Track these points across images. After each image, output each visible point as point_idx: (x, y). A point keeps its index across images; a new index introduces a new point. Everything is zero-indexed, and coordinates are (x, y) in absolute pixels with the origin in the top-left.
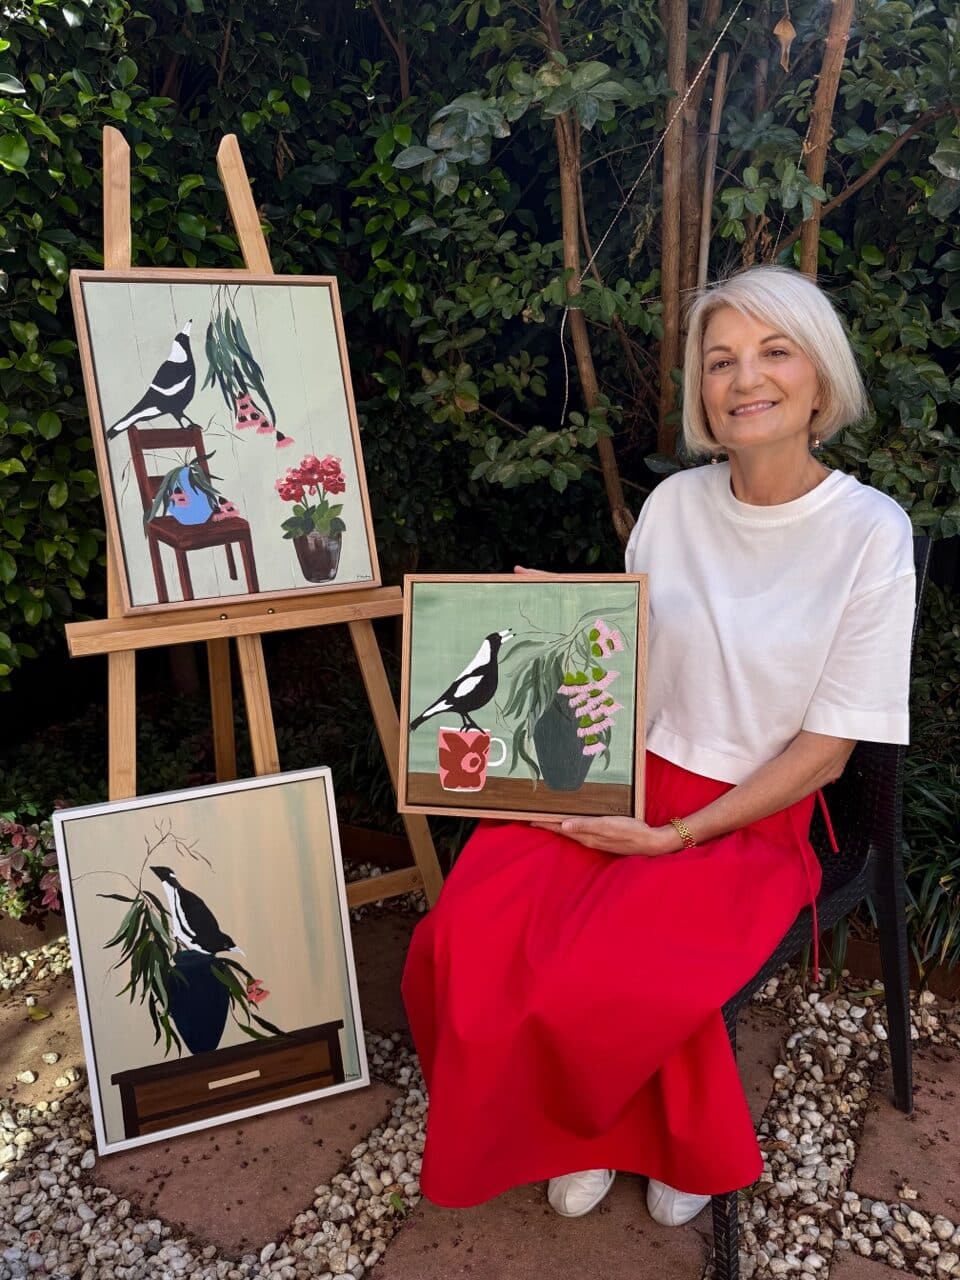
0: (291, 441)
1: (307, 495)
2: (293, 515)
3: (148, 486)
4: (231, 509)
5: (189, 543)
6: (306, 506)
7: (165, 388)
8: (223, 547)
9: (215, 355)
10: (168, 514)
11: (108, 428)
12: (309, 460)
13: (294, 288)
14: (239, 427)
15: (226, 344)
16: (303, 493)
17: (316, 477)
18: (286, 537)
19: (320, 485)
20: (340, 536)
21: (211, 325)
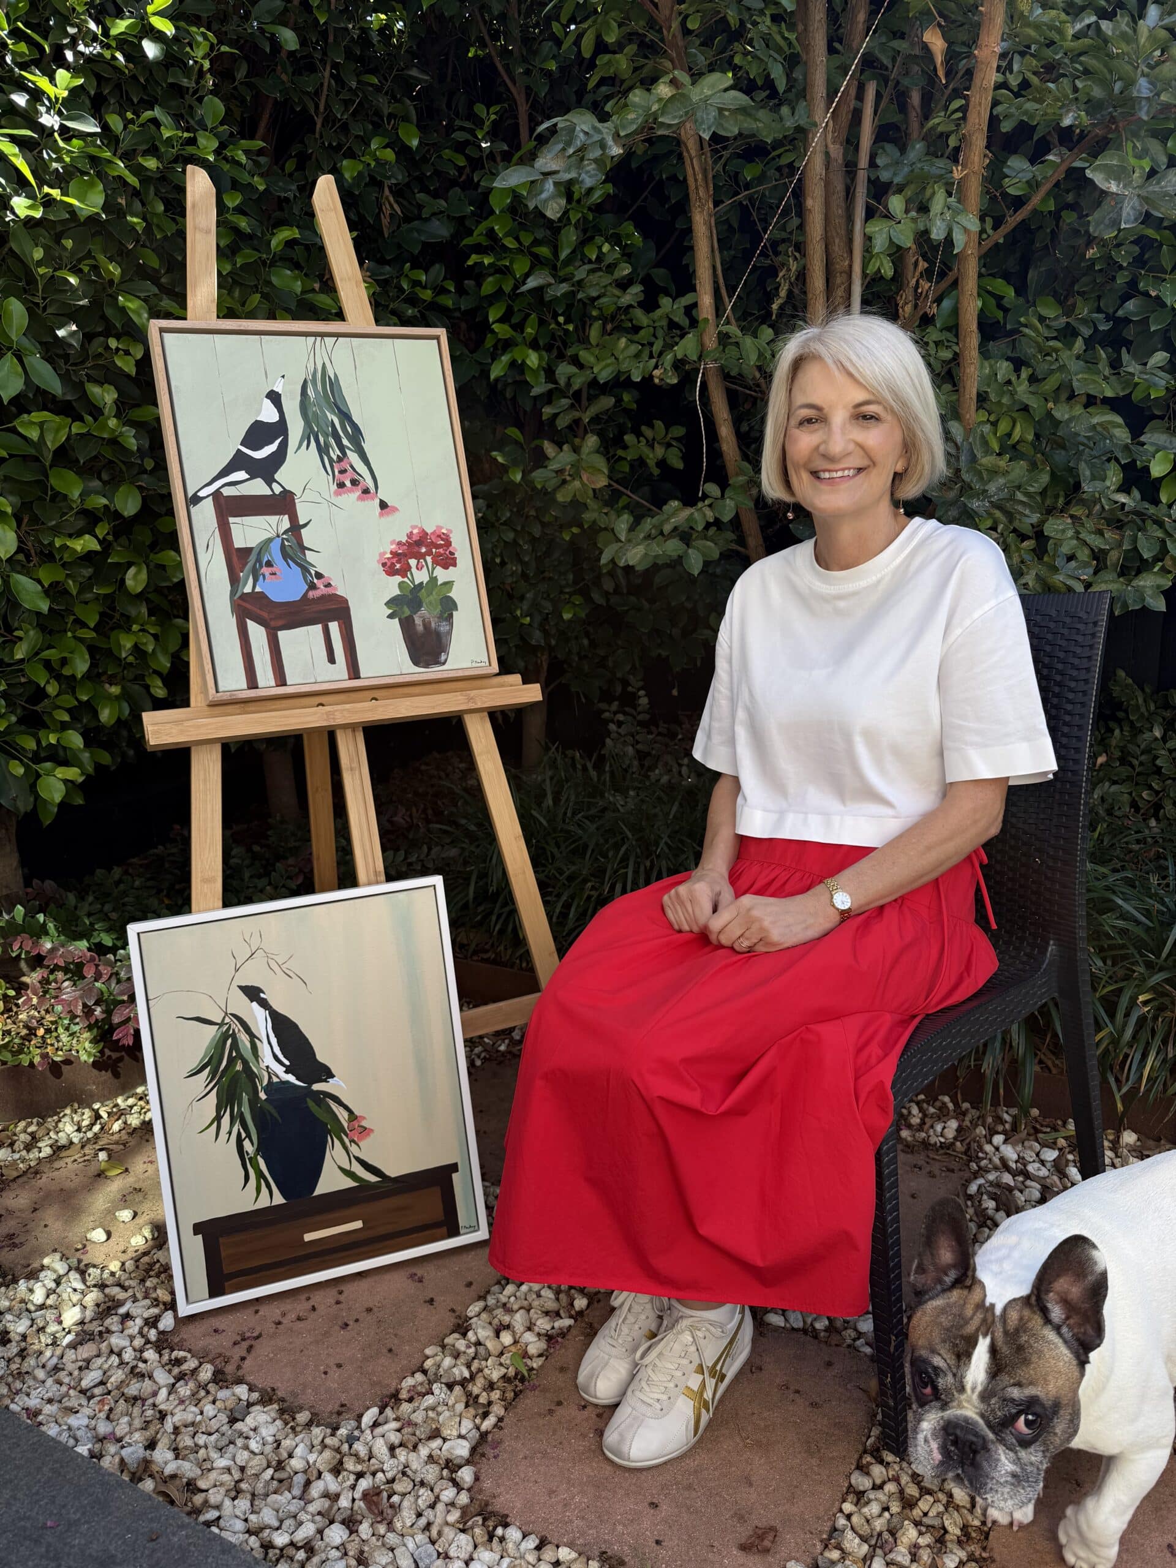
0: (395, 509)
1: (414, 570)
2: (397, 592)
3: (235, 559)
4: (328, 585)
5: (280, 623)
6: (413, 582)
7: (255, 448)
8: (318, 628)
9: (310, 414)
10: (258, 589)
11: (190, 495)
12: (415, 531)
13: (398, 342)
14: (337, 494)
15: (323, 403)
16: (409, 568)
17: (423, 550)
18: (390, 616)
19: (429, 559)
20: (451, 616)
21: (305, 382)
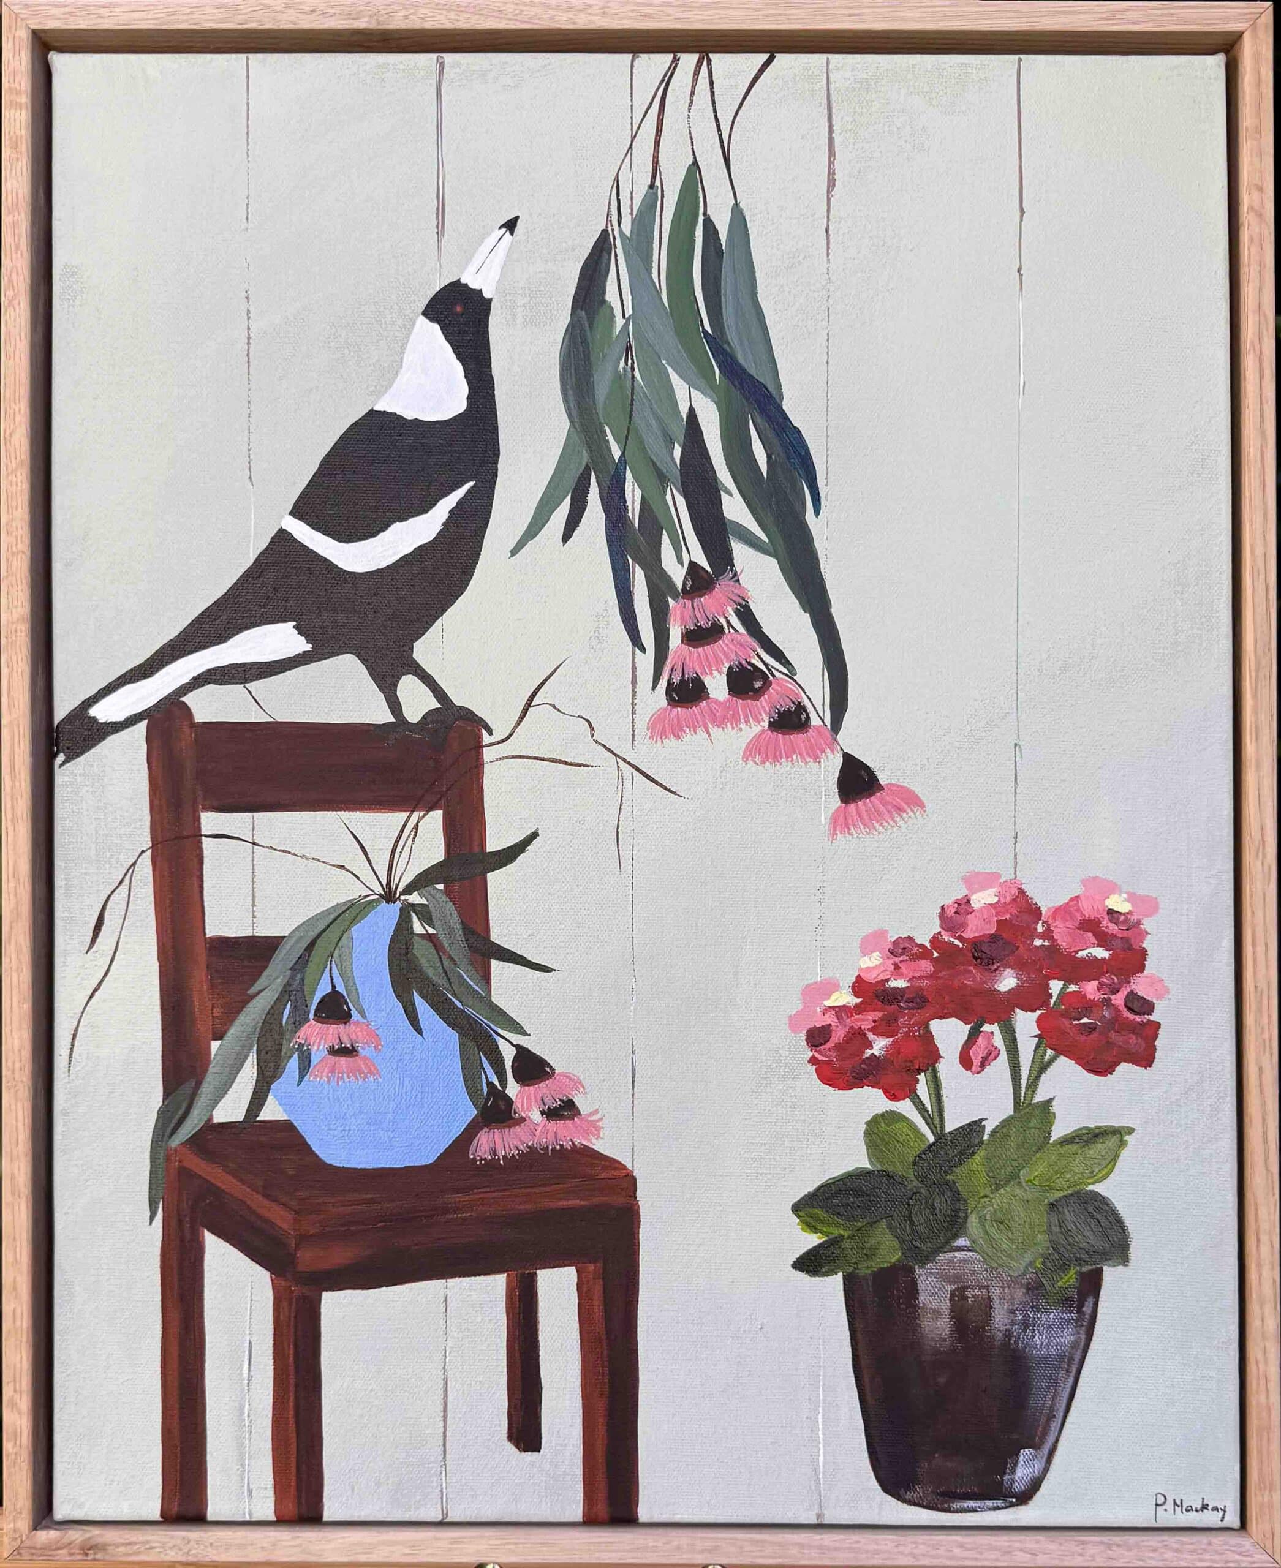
0: (909, 800)
1: (949, 1067)
2: (858, 1158)
3: (199, 980)
4: (564, 1110)
5: (341, 1256)
6: (936, 1118)
7: (346, 534)
8: (496, 1285)
9: (602, 388)
10: (272, 1111)
11: (61, 711)
12: (983, 899)
13: (1041, 66)
14: (662, 729)
15: (667, 338)
16: (931, 1056)
17: (1007, 982)
18: (810, 1263)
19: (1026, 1023)
21: (602, 246)
